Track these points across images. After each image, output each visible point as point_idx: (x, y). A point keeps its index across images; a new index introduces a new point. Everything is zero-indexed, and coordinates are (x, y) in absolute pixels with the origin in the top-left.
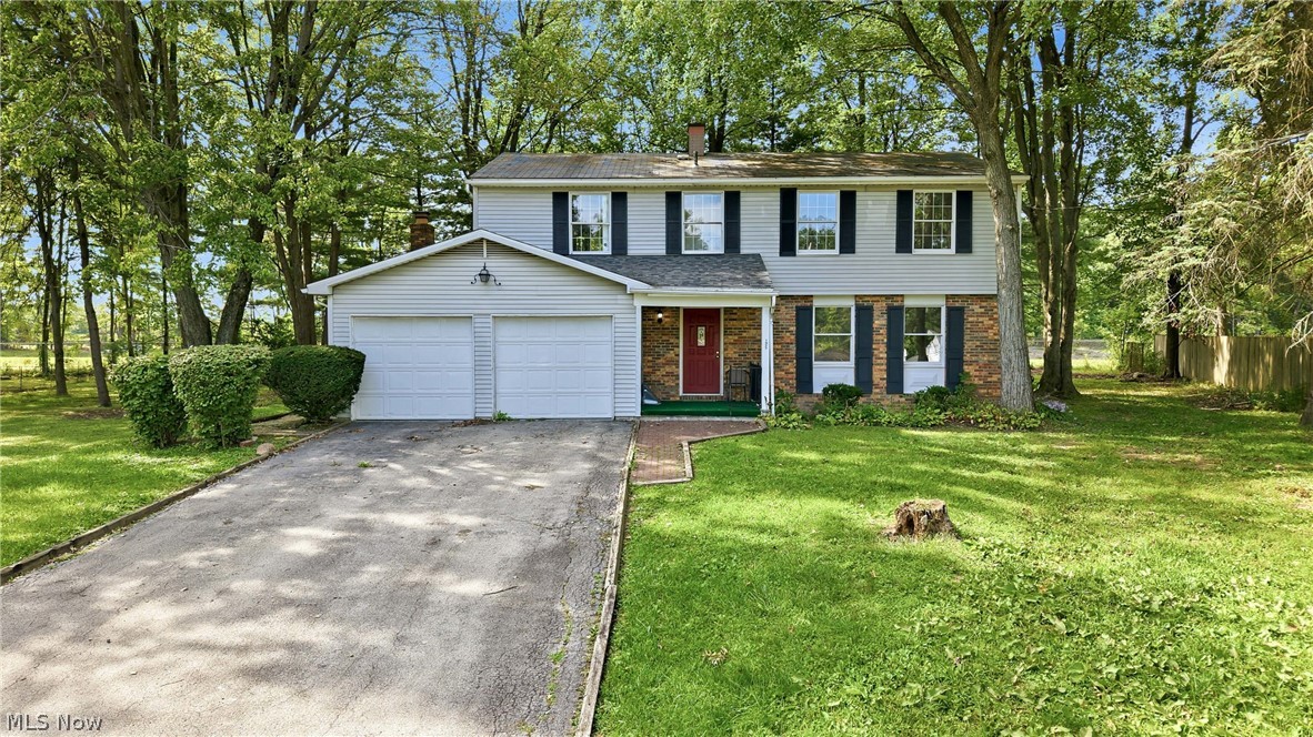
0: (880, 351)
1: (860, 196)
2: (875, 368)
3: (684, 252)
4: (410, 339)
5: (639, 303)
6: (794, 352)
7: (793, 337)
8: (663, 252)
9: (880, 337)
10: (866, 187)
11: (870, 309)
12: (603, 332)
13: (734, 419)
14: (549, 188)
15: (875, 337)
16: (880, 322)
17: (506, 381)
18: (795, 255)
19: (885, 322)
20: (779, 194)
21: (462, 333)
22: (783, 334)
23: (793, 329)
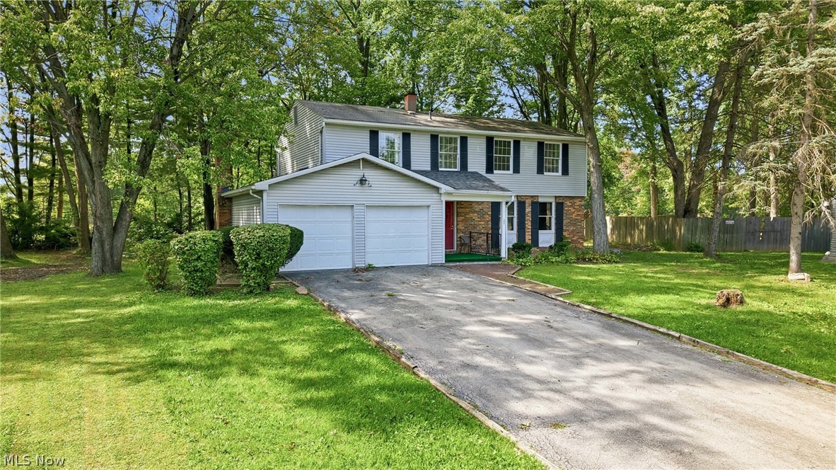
0: (528, 225)
1: (522, 144)
2: (527, 233)
3: (440, 169)
4: (314, 220)
6: (490, 226)
7: (490, 218)
8: (429, 169)
9: (528, 218)
10: (525, 139)
11: (524, 203)
12: (423, 215)
13: (489, 263)
14: (368, 127)
15: (527, 218)
16: (528, 210)
17: (371, 245)
18: (493, 173)
19: (530, 210)
20: (485, 140)
21: (346, 215)
22: (485, 216)
23: (490, 213)
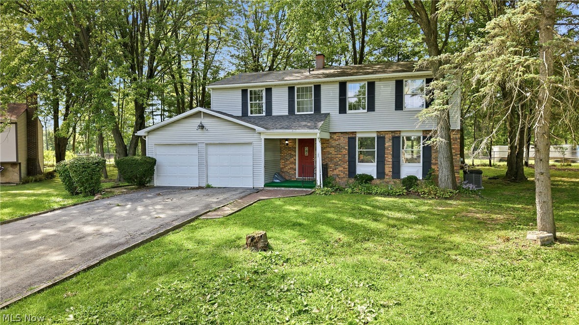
0: (389, 158)
1: (377, 84)
2: (386, 166)
3: (296, 113)
5: (263, 137)
6: (347, 159)
7: (347, 151)
8: (287, 114)
9: (388, 151)
10: (380, 79)
11: (384, 138)
12: (249, 150)
13: (304, 189)
14: (240, 88)
15: (386, 151)
16: (388, 144)
17: (212, 171)
18: (346, 113)
19: (391, 144)
20: (338, 85)
21: (194, 151)
22: (342, 150)
23: (347, 147)
